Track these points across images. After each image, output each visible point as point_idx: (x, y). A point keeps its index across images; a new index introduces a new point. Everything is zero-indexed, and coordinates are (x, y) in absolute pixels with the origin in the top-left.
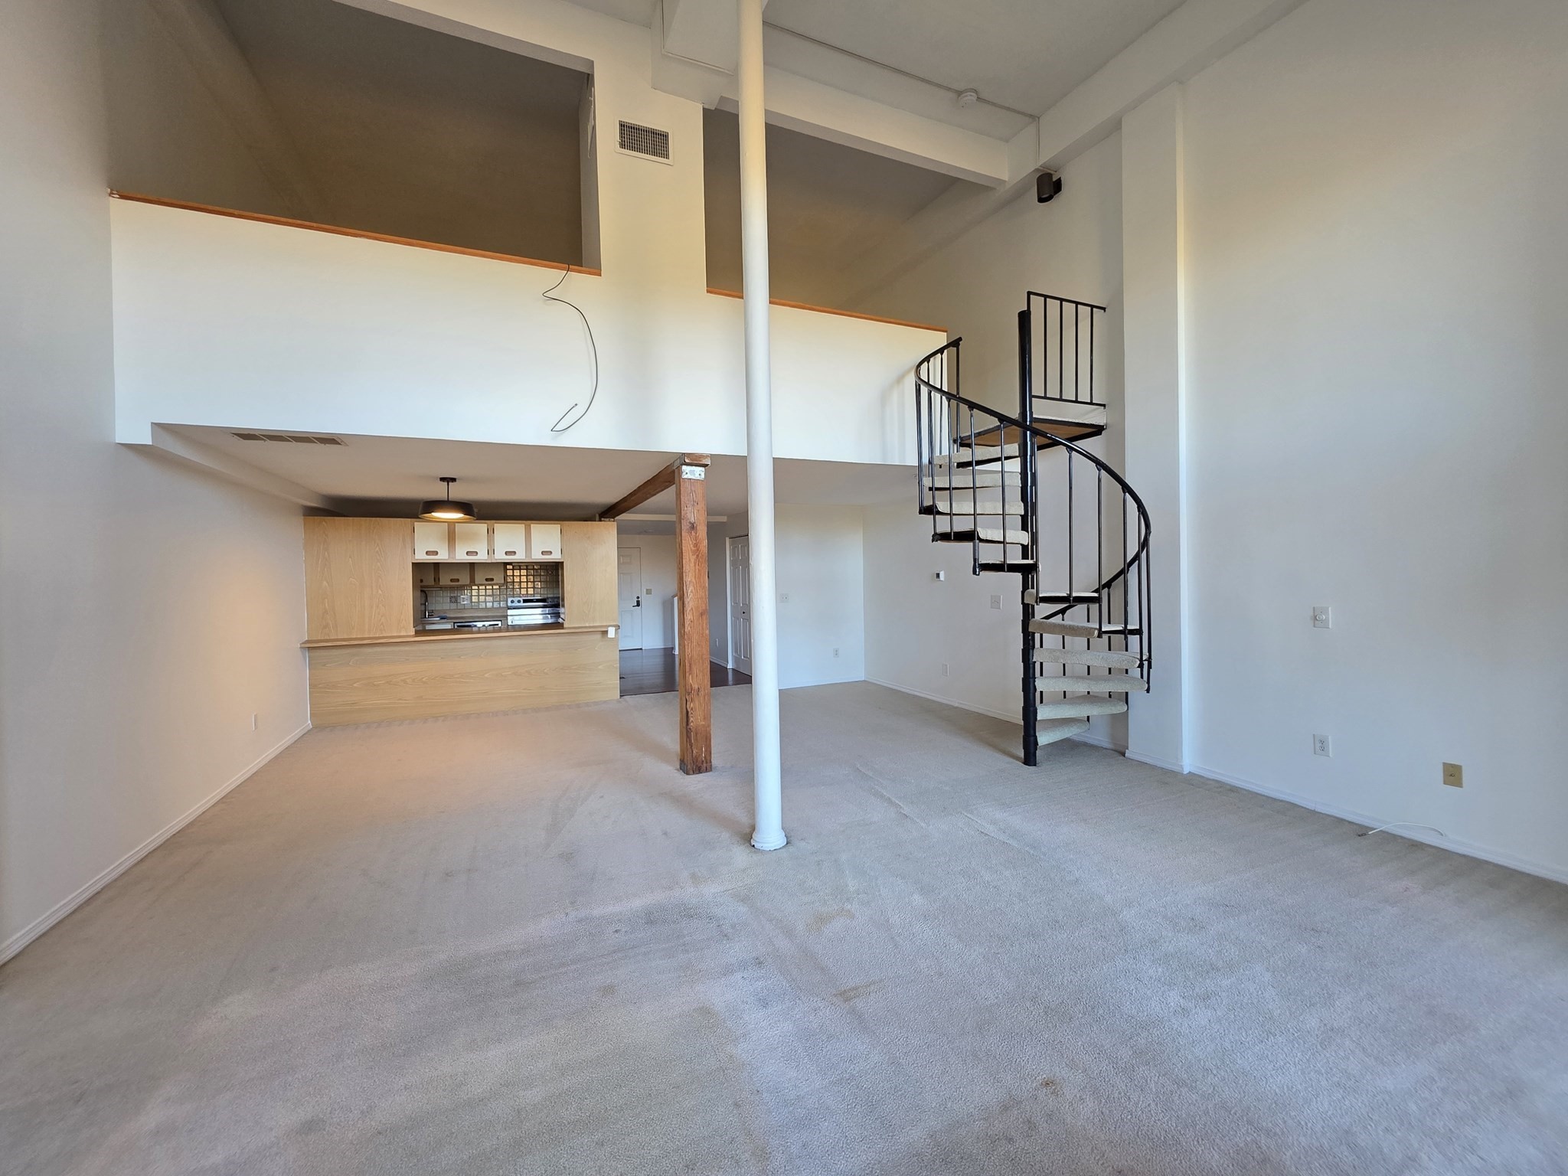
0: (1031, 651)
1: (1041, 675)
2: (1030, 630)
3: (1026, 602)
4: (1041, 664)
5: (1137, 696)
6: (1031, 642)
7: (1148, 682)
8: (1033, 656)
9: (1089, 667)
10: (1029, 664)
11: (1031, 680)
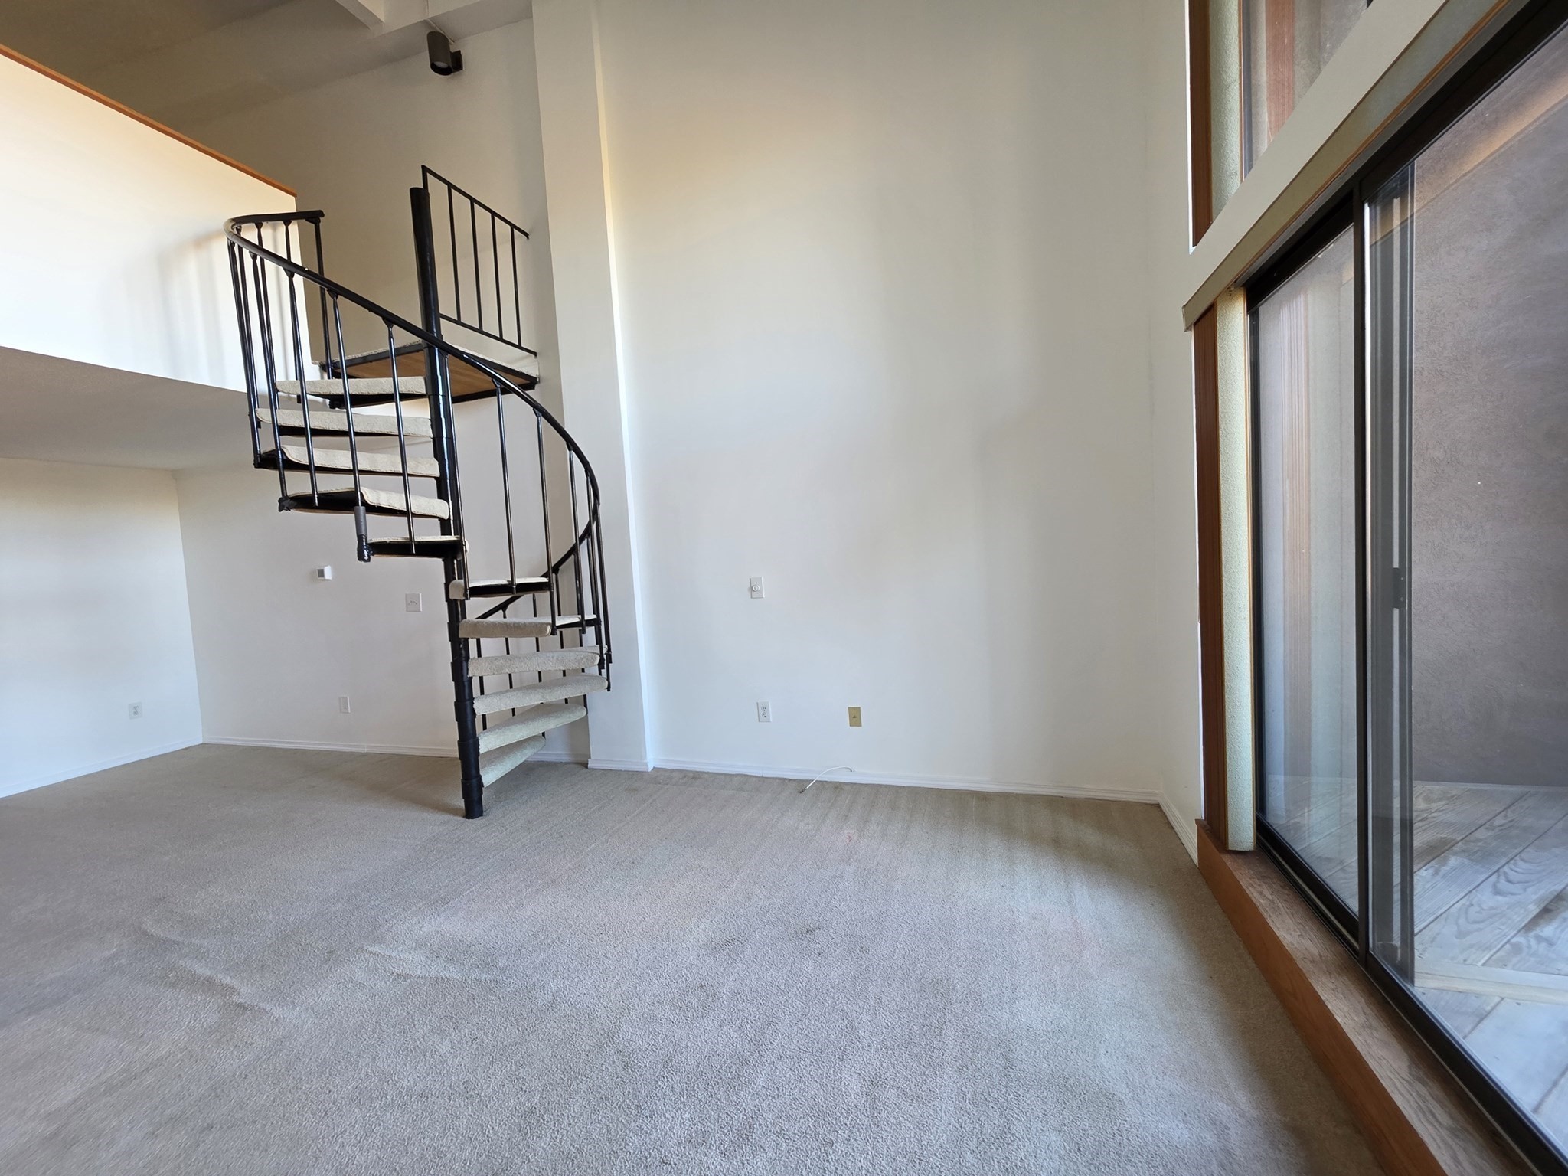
0: (464, 663)
1: (482, 693)
2: (460, 636)
3: (452, 597)
4: (481, 678)
5: (598, 698)
6: (463, 652)
7: (608, 679)
8: (468, 669)
9: (540, 673)
10: (463, 682)
11: (468, 703)
